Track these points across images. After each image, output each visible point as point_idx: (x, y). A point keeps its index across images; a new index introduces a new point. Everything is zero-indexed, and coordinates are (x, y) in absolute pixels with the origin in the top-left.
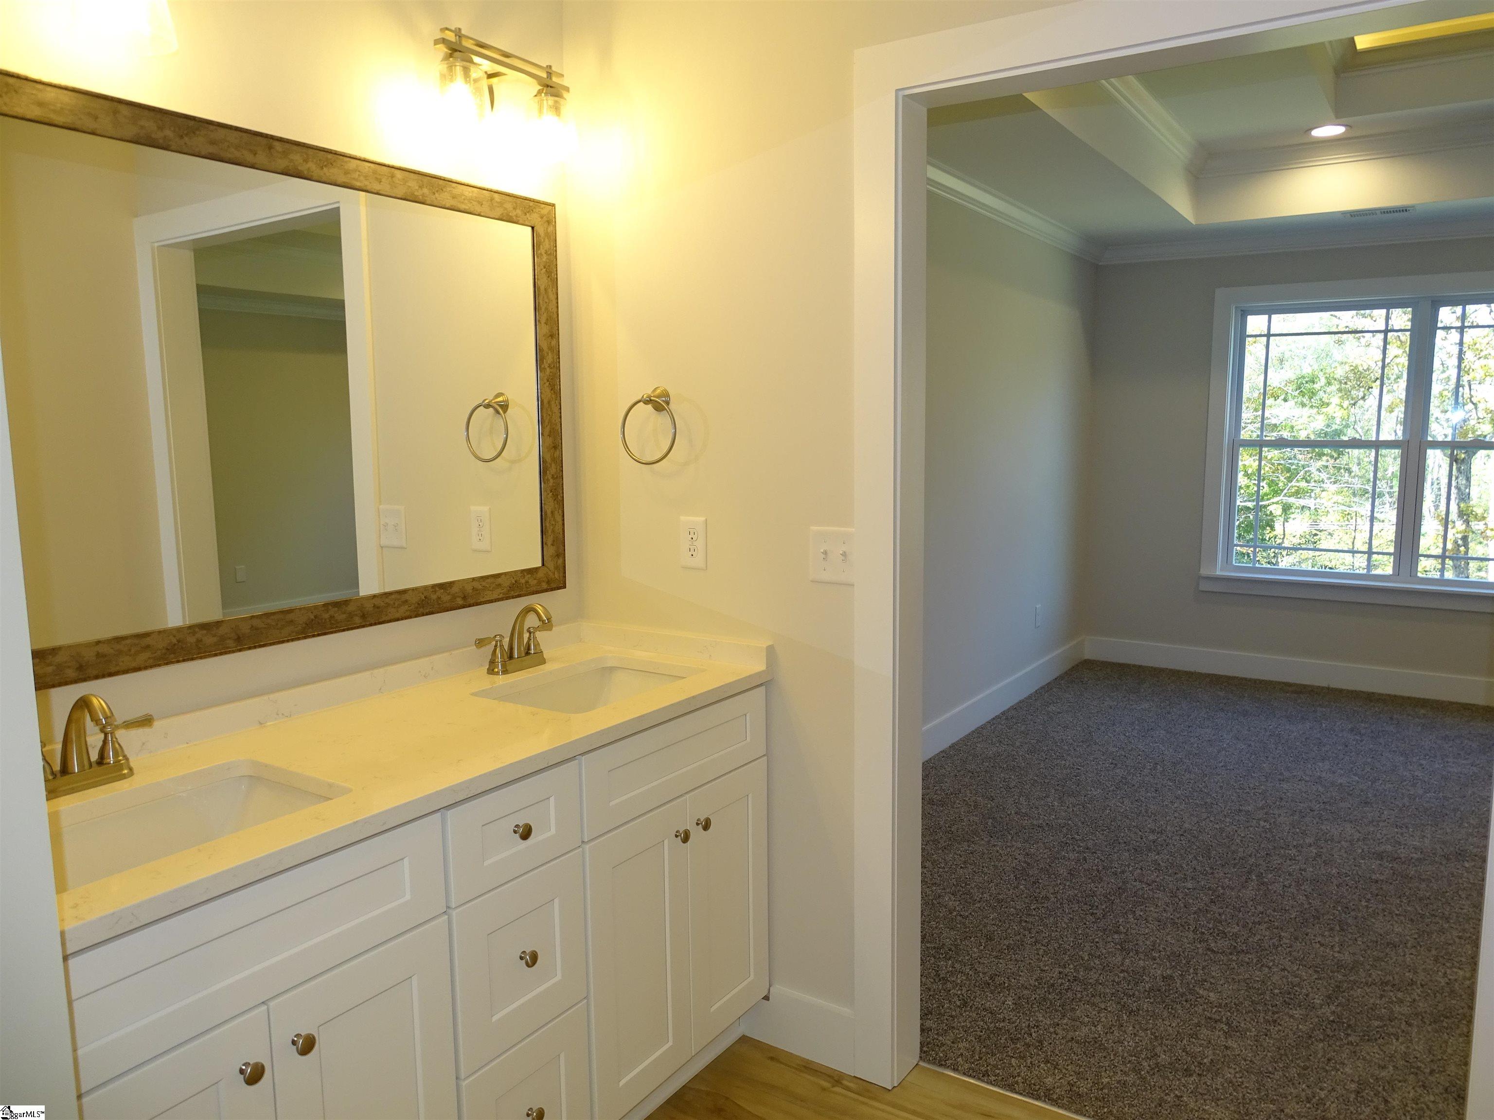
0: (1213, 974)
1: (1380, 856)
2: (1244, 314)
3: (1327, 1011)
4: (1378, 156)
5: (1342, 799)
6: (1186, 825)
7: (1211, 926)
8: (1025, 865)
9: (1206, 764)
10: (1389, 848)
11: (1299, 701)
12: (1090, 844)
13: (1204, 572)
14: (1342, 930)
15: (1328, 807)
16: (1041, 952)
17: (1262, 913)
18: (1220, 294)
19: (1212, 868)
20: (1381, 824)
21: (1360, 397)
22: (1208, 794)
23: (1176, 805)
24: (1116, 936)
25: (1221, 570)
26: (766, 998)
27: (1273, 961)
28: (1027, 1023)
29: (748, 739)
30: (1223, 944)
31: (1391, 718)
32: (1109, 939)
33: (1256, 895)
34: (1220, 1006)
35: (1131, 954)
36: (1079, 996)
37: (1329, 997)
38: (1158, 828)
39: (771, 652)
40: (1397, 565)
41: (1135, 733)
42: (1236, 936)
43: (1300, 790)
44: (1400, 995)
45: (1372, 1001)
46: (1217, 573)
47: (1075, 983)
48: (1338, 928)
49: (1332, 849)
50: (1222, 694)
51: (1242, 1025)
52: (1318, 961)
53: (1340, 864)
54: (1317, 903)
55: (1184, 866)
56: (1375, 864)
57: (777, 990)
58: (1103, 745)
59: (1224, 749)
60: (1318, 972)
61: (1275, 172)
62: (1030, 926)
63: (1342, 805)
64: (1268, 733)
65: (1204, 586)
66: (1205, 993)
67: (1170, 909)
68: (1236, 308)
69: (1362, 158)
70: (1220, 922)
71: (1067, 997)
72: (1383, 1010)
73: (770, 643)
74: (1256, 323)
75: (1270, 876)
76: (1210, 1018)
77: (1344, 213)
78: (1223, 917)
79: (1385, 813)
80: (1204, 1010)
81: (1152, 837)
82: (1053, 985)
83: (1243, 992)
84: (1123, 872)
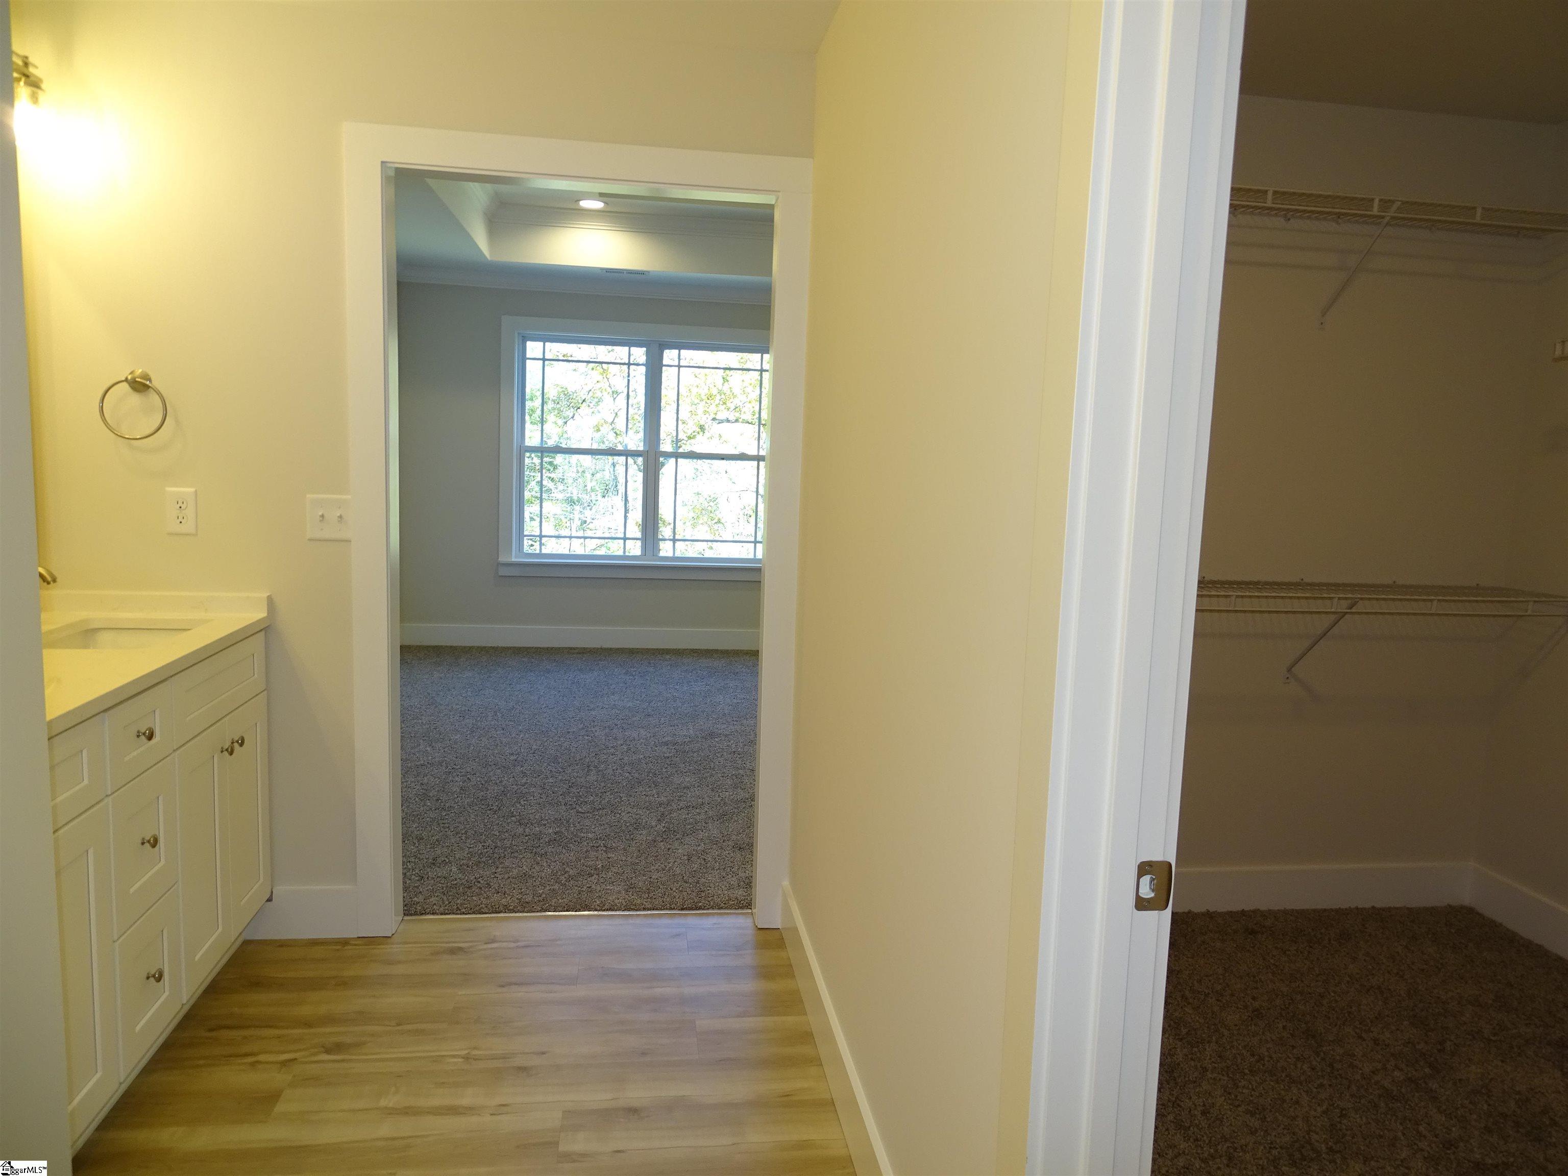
0: (587, 824)
1: (666, 744)
2: (525, 339)
3: (660, 827)
4: (625, 230)
5: (633, 716)
6: (534, 747)
7: (575, 800)
8: (424, 791)
9: (533, 707)
10: (670, 739)
11: (584, 659)
12: (469, 770)
13: (502, 559)
14: (656, 786)
15: (625, 721)
16: (463, 838)
17: (605, 787)
18: (506, 320)
19: (562, 768)
20: (662, 726)
21: (570, 417)
22: (542, 726)
23: (521, 736)
24: (513, 818)
25: (516, 558)
26: (270, 900)
27: (621, 810)
28: (474, 877)
29: (256, 676)
30: (585, 808)
31: (649, 663)
32: (509, 821)
33: (597, 778)
34: (597, 839)
35: (528, 826)
36: (503, 855)
37: (659, 820)
38: (515, 752)
39: (270, 601)
40: (644, 548)
41: (469, 693)
42: (593, 802)
43: (604, 714)
44: (698, 811)
45: (684, 817)
46: (513, 560)
47: (496, 849)
48: (653, 785)
49: (636, 744)
50: (525, 660)
51: (614, 845)
52: (647, 804)
53: (643, 752)
54: (636, 775)
55: (543, 770)
56: (665, 749)
57: (279, 890)
58: (448, 705)
59: (542, 696)
60: (649, 810)
61: (553, 227)
62: (447, 825)
63: (634, 719)
64: (570, 682)
65: (503, 571)
66: (585, 835)
67: (544, 796)
68: (518, 333)
69: (614, 229)
70: (580, 796)
71: (494, 857)
72: (691, 820)
73: (268, 594)
74: (533, 348)
75: (602, 766)
76: (594, 846)
77: (602, 269)
78: (581, 794)
79: (662, 719)
80: (588, 843)
81: (512, 758)
82: (481, 853)
83: (608, 829)
84: (501, 782)
